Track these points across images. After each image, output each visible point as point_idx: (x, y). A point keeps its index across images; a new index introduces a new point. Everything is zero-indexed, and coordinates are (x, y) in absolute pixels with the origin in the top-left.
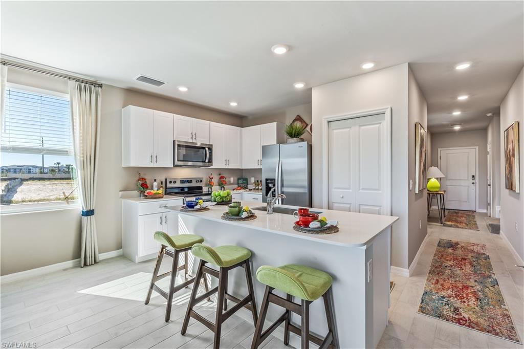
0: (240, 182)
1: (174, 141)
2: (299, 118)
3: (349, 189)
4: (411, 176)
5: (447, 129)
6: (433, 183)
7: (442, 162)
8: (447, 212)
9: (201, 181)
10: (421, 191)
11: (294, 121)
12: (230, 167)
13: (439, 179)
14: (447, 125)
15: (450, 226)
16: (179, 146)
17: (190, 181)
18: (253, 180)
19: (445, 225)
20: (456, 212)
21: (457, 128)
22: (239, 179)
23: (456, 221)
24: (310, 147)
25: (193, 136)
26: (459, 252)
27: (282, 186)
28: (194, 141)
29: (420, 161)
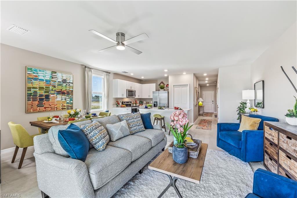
0: (140, 103)
1: (127, 90)
2: (162, 83)
3: (179, 104)
4: (194, 101)
5: (205, 85)
6: (200, 103)
7: (204, 96)
8: (205, 113)
9: (131, 102)
10: (196, 105)
11: (161, 83)
12: (140, 98)
13: (202, 102)
14: (205, 84)
15: (205, 116)
16: (129, 91)
17: (128, 102)
18: (145, 102)
19: (204, 116)
20: (208, 113)
21: (208, 85)
22: (140, 102)
23: (207, 115)
24: (168, 92)
25: (131, 87)
26: (206, 121)
27: (160, 104)
28: (131, 89)
29: (196, 97)
